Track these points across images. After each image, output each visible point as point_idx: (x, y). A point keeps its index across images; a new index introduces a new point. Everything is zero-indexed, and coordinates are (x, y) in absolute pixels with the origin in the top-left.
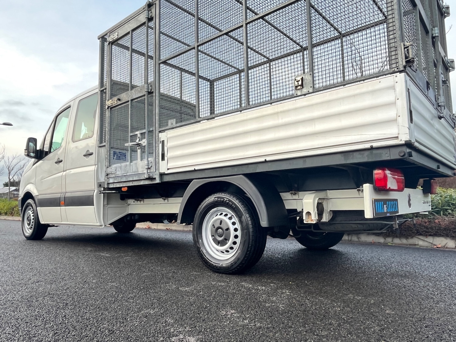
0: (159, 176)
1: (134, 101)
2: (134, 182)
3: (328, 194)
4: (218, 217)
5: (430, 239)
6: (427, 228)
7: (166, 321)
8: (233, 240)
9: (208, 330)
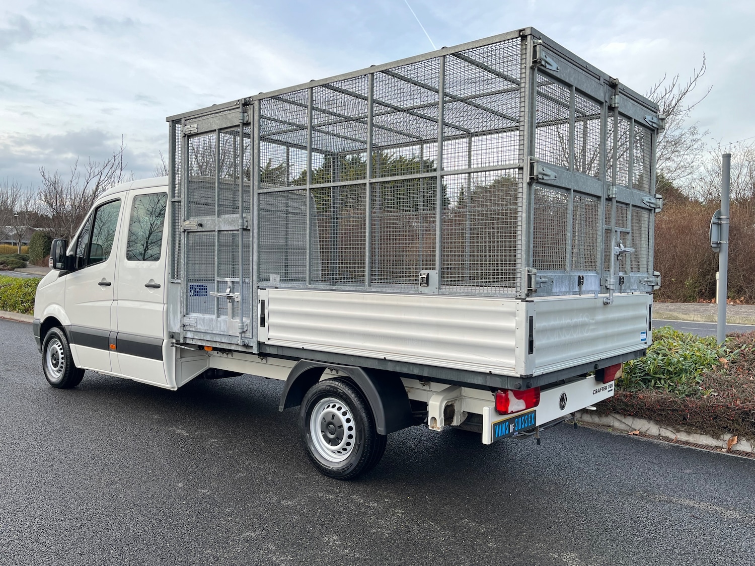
0: (256, 346)
1: (222, 232)
2: (221, 344)
3: (463, 392)
4: (330, 409)
5: (629, 421)
6: (627, 406)
7: (268, 548)
8: (346, 440)
9: (309, 560)
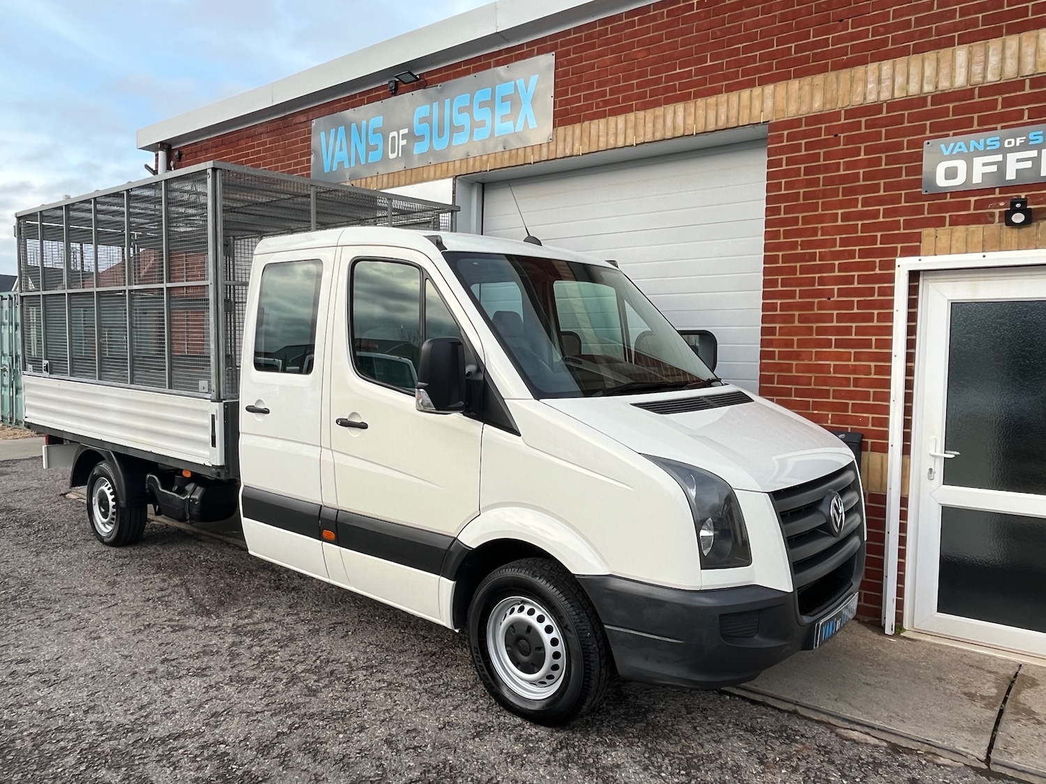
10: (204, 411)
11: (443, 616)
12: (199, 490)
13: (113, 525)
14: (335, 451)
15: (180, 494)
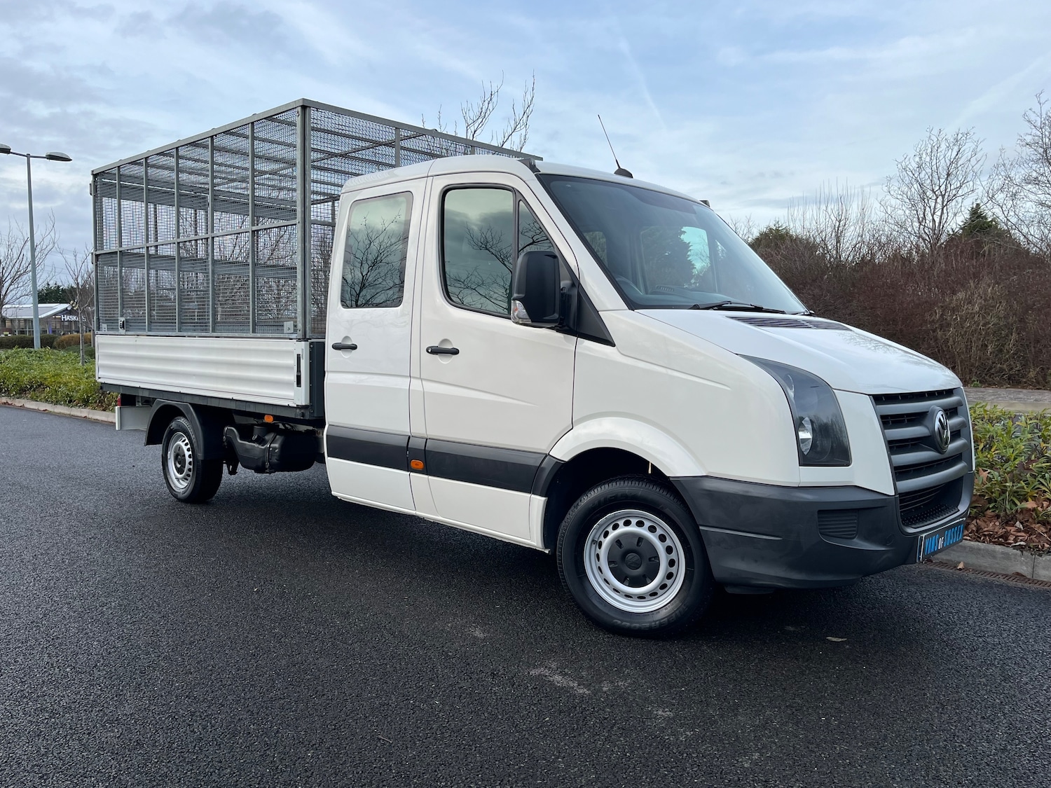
10: (290, 351)
11: (532, 537)
12: (279, 439)
13: (188, 482)
14: (425, 379)
15: (260, 444)
